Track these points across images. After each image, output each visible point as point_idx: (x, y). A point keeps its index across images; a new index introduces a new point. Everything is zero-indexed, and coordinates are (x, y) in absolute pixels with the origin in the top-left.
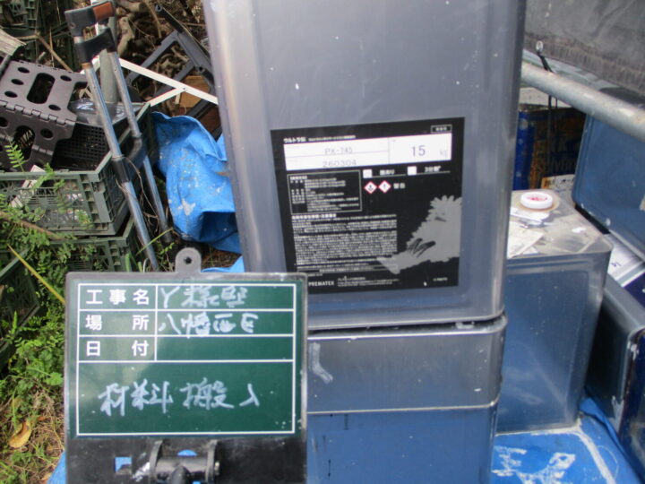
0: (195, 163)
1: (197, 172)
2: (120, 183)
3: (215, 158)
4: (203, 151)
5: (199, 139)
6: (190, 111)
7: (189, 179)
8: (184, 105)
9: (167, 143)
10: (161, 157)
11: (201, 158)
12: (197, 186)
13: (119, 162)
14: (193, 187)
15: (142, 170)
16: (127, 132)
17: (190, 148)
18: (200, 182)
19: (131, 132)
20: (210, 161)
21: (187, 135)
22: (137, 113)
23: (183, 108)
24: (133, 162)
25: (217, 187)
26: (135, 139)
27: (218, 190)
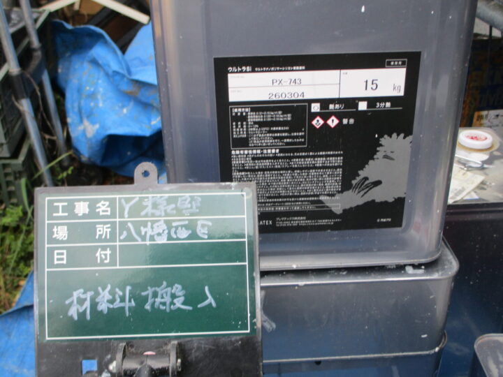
0: (98, 79)
1: (101, 89)
2: (17, 99)
3: (123, 76)
4: (109, 66)
5: (104, 53)
6: (91, 19)
7: (92, 96)
8: (85, 12)
9: (68, 55)
10: (60, 71)
11: (107, 74)
12: (101, 105)
13: (17, 76)
14: (96, 105)
15: (41, 85)
16: (25, 42)
17: (94, 62)
18: (104, 101)
19: (29, 43)
20: (117, 78)
21: (90, 47)
22: (36, 21)
23: (83, 16)
24: (32, 76)
25: (123, 107)
26: (34, 50)
27: (125, 111)
